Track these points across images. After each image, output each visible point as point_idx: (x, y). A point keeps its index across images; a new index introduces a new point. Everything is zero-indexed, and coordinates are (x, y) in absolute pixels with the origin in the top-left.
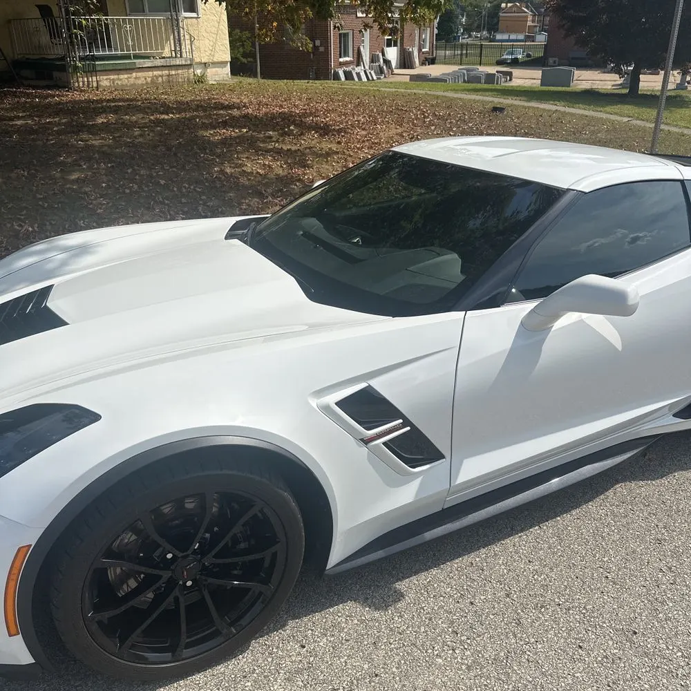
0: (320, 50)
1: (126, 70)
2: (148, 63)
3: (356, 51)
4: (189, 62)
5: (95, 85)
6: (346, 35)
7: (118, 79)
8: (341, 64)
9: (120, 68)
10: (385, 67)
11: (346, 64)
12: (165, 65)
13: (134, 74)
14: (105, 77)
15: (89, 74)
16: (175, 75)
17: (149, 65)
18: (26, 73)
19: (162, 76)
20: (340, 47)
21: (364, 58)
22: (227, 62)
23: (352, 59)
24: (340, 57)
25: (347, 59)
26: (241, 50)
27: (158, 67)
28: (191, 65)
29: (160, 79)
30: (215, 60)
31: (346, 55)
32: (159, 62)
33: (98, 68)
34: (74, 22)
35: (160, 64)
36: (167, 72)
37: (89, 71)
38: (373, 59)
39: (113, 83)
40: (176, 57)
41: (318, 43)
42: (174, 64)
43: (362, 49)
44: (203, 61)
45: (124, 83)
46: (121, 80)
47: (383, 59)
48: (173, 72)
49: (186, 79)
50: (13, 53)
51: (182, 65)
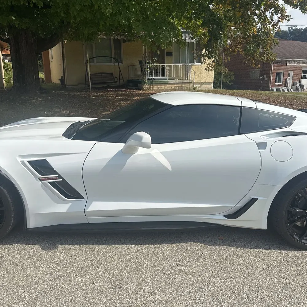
0: (266, 80)
1: (164, 84)
2: (173, 82)
3: (284, 80)
4: (190, 82)
5: (151, 89)
6: (280, 74)
7: (161, 87)
8: (276, 86)
9: (162, 83)
10: (299, 88)
11: (279, 85)
12: (180, 82)
13: (167, 85)
14: (156, 86)
15: (150, 85)
16: (184, 86)
17: (174, 82)
18: (131, 84)
19: (178, 87)
20: (276, 79)
21: (288, 84)
22: (212, 83)
23: (282, 84)
24: (276, 83)
25: (279, 84)
26: (229, 79)
27: (177, 83)
28: (191, 83)
29: (178, 88)
30: (207, 82)
31: (279, 81)
32: (178, 81)
33: (153, 83)
34: (147, 66)
35: (178, 82)
36: (181, 85)
37: (150, 84)
38: (294, 84)
39: (159, 89)
40: (185, 79)
41: (265, 76)
42: (184, 82)
43: (288, 79)
44: (201, 82)
45: (163, 89)
46: (162, 87)
47: (299, 84)
48: (183, 85)
49: (188, 88)
50: (128, 78)
51: (187, 83)
